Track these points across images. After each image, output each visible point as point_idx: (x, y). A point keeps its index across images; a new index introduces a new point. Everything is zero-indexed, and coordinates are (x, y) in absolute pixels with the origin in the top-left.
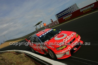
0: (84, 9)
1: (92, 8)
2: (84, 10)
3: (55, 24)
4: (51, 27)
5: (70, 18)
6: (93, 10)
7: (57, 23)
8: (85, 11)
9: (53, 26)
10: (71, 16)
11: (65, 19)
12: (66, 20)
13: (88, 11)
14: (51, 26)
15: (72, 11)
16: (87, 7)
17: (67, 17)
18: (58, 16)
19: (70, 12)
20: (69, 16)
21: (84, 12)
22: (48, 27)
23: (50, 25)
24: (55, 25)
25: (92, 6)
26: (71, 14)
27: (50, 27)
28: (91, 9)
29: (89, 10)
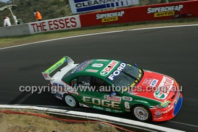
0: (156, 9)
1: (176, 12)
2: (157, 12)
3: (69, 25)
4: (51, 29)
5: (117, 19)
6: (176, 16)
7: (74, 24)
8: (159, 15)
9: (60, 29)
10: (119, 17)
11: (100, 19)
12: (103, 21)
13: (165, 15)
14: (52, 27)
15: (122, 2)
16: (167, 7)
17: (109, 15)
18: (79, 5)
19: (117, 4)
20: (115, 14)
21: (156, 15)
22: (39, 28)
23: (50, 25)
24: (65, 28)
25: (177, 6)
26: (123, 12)
27: (48, 30)
28: (173, 14)
29: (167, 15)
